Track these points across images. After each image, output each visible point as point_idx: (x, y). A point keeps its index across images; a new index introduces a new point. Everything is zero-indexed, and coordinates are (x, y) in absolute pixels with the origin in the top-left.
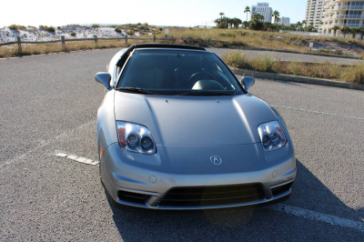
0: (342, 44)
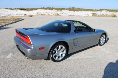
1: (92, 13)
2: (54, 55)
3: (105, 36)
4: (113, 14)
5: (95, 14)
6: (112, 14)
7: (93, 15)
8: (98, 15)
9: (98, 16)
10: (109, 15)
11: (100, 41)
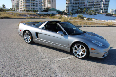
0: (30, 15)
2: (25, 37)
3: (85, 48)
11: (74, 51)
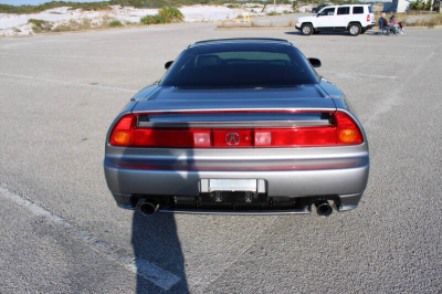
1: (31, 21)
4: (109, 18)
5: (42, 22)
6: (104, 18)
7: (34, 29)
8: (55, 26)
9: (58, 30)
10: (95, 21)
